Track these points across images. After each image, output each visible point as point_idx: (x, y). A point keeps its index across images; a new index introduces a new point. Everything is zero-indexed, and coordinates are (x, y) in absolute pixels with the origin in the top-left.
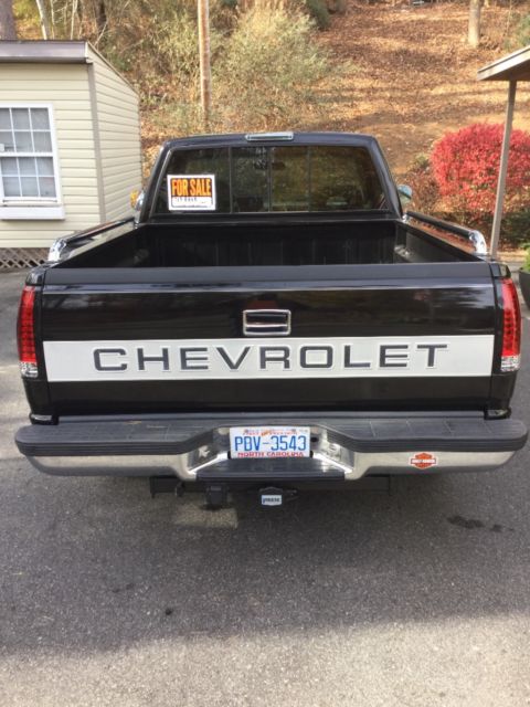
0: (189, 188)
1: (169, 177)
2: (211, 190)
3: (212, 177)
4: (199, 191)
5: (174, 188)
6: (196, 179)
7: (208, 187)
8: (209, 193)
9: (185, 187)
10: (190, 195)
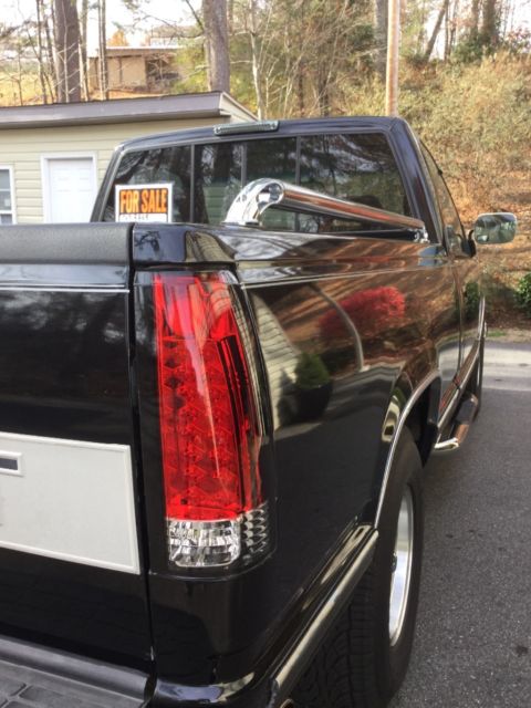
0: (141, 202)
1: (119, 188)
2: (166, 205)
3: (169, 186)
4: (152, 206)
5: (123, 202)
6: (149, 190)
7: (164, 200)
8: (164, 210)
9: (136, 201)
10: (141, 212)
